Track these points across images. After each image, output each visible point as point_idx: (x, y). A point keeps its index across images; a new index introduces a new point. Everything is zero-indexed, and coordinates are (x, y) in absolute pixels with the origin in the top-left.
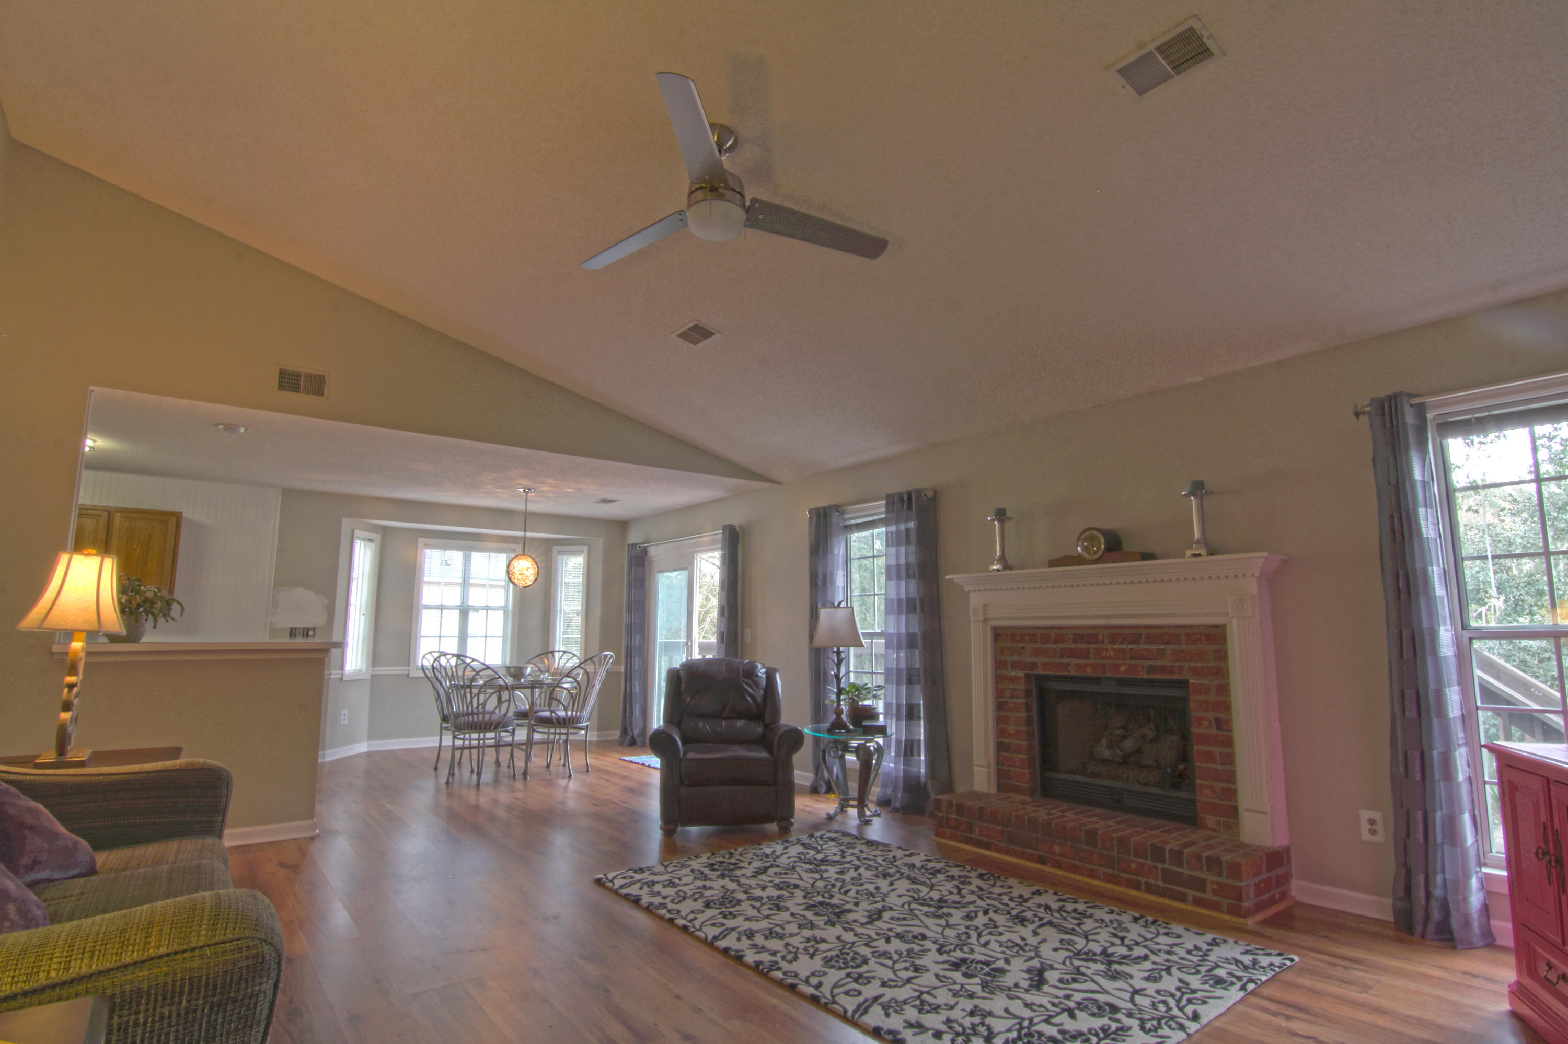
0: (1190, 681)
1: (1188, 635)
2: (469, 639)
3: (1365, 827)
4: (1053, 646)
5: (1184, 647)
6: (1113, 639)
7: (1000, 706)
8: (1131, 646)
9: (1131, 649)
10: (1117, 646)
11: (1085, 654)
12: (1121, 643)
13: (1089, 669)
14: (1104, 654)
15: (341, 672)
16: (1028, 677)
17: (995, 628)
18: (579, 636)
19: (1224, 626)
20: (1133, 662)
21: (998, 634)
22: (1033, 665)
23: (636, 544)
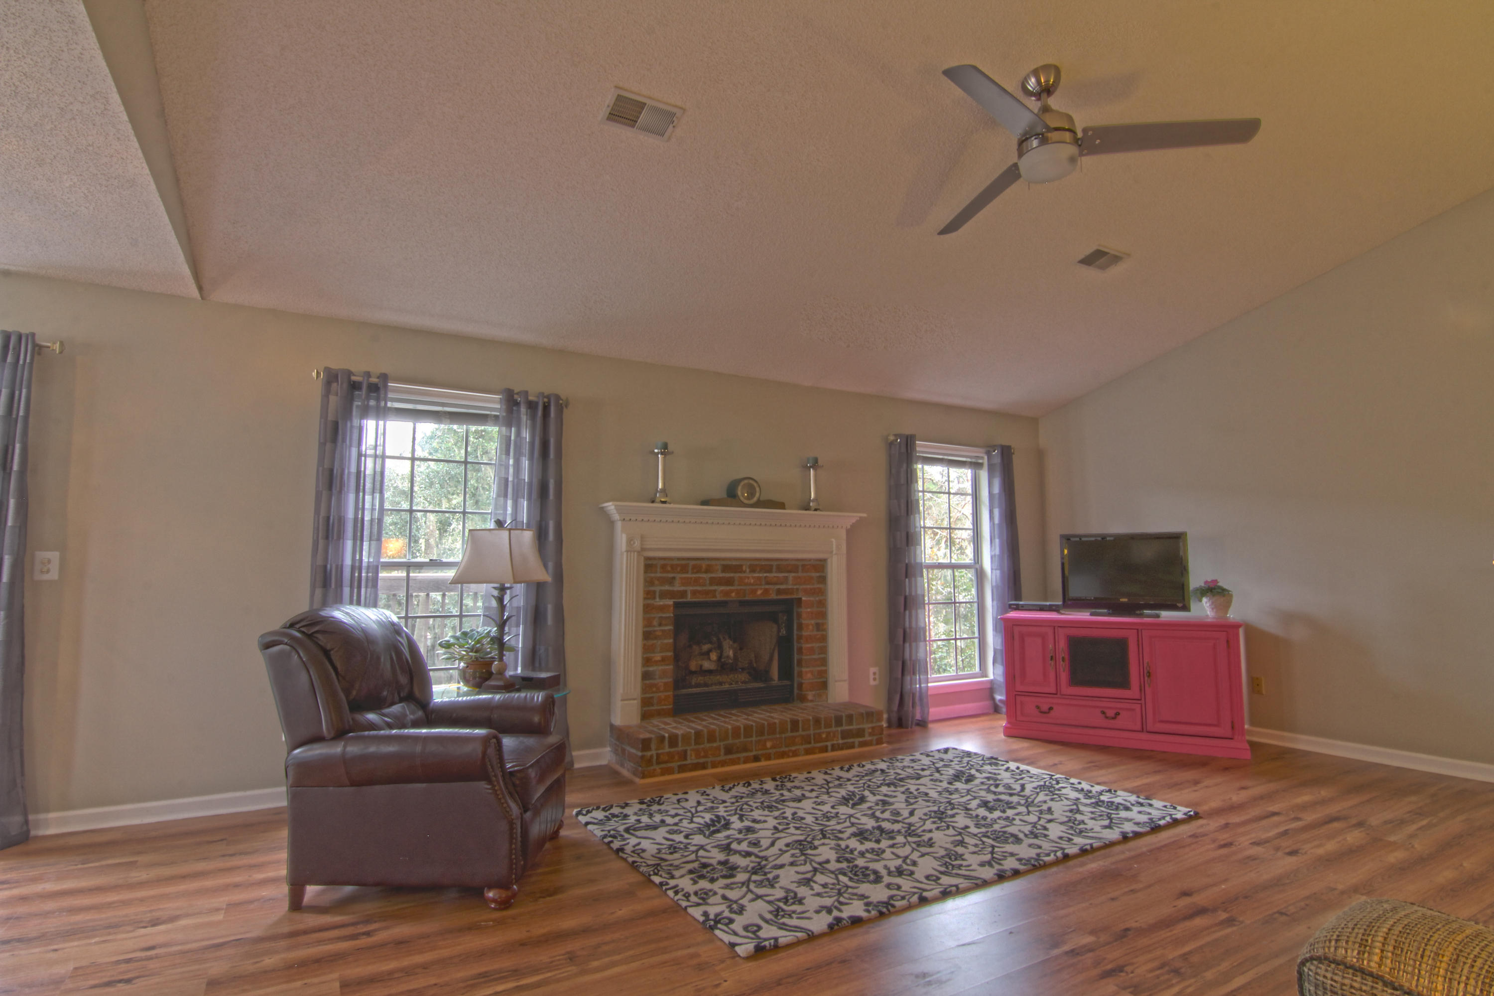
0: (803, 598)
1: (803, 566)
3: (871, 676)
4: (704, 575)
5: (800, 574)
6: (753, 569)
7: (647, 635)
8: (765, 575)
9: (766, 577)
10: (756, 575)
11: (729, 582)
12: (759, 572)
13: (733, 594)
14: (746, 581)
16: (677, 605)
17: (647, 559)
19: (825, 560)
20: (767, 587)
21: (650, 565)
22: (683, 594)
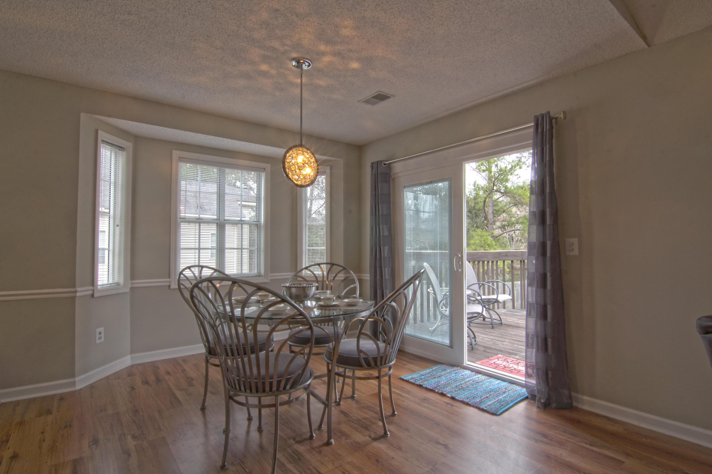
2: (226, 251)
15: (91, 288)
18: (325, 248)
23: (381, 162)
